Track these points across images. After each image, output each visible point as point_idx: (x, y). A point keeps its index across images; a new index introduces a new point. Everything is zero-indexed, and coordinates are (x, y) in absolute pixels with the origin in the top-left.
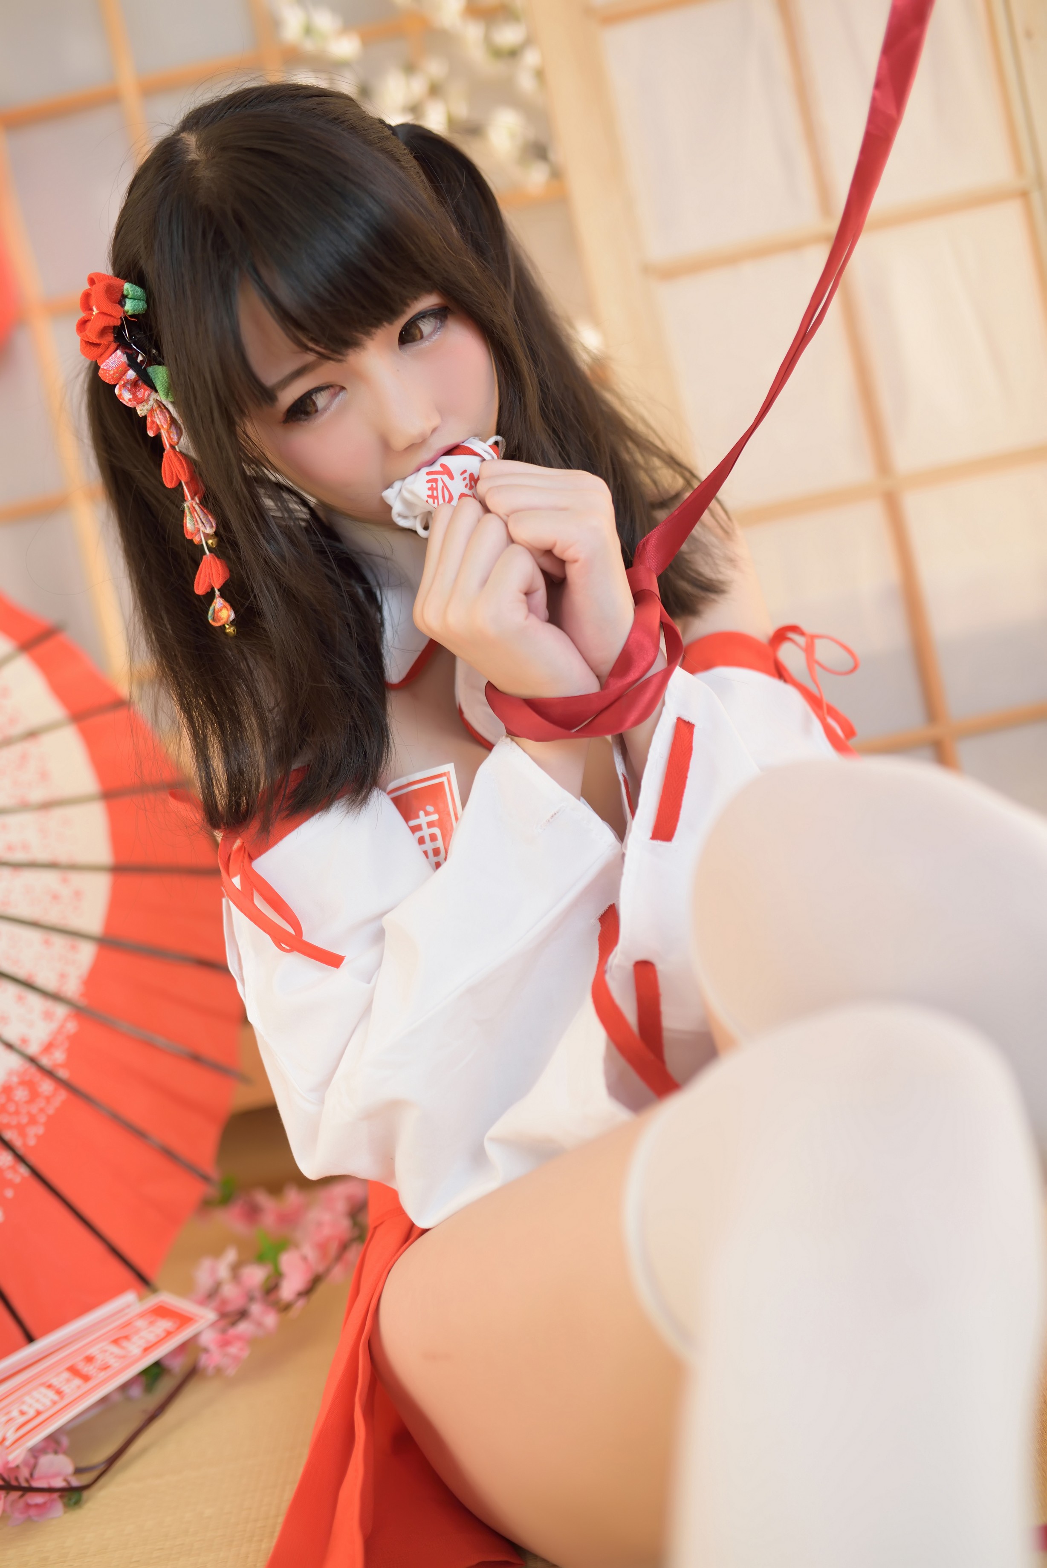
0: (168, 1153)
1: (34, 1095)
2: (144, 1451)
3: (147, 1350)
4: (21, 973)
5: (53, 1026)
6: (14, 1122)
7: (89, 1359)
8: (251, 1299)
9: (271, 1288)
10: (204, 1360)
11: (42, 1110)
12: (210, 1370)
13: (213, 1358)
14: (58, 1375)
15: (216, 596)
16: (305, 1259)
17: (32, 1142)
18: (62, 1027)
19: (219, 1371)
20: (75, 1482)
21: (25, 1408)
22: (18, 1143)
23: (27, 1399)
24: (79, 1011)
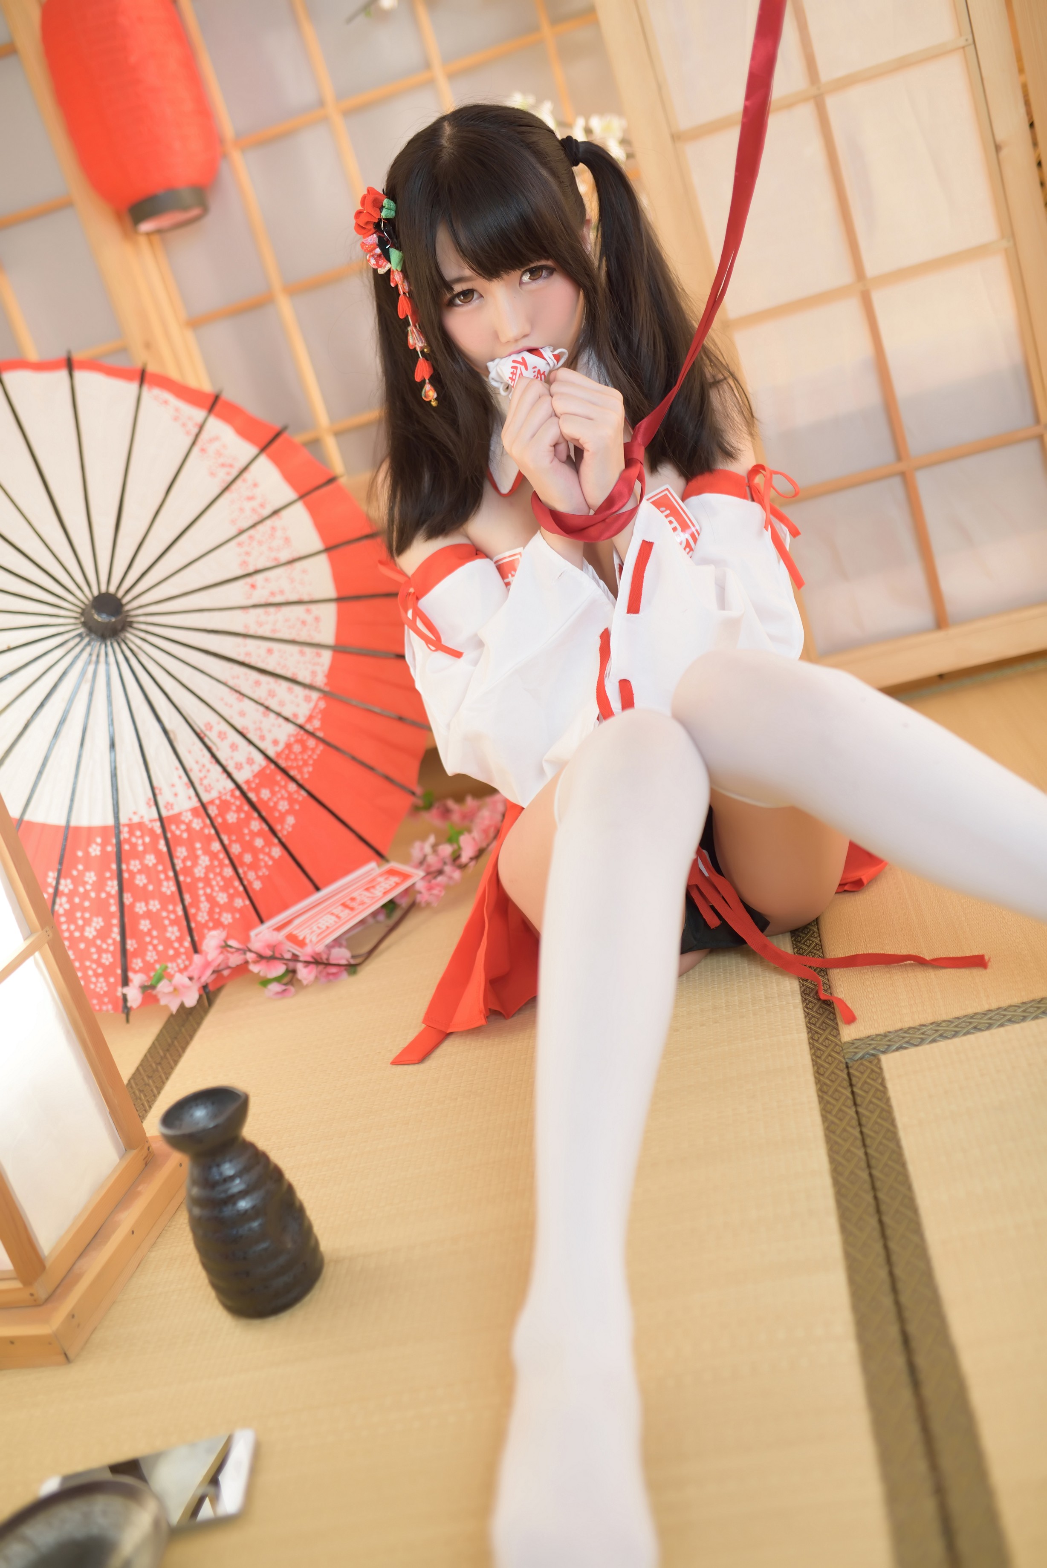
0: (388, 779)
1: (305, 748)
2: (388, 947)
3: (385, 893)
4: (289, 674)
5: (312, 705)
6: (295, 764)
7: (353, 899)
8: (445, 863)
9: (456, 857)
10: (419, 898)
11: (310, 757)
12: (423, 904)
13: (424, 897)
14: (336, 908)
15: (427, 383)
16: (474, 839)
17: (306, 776)
18: (316, 706)
19: (428, 904)
20: (352, 962)
21: (320, 925)
22: (298, 777)
23: (321, 920)
24: (326, 695)
